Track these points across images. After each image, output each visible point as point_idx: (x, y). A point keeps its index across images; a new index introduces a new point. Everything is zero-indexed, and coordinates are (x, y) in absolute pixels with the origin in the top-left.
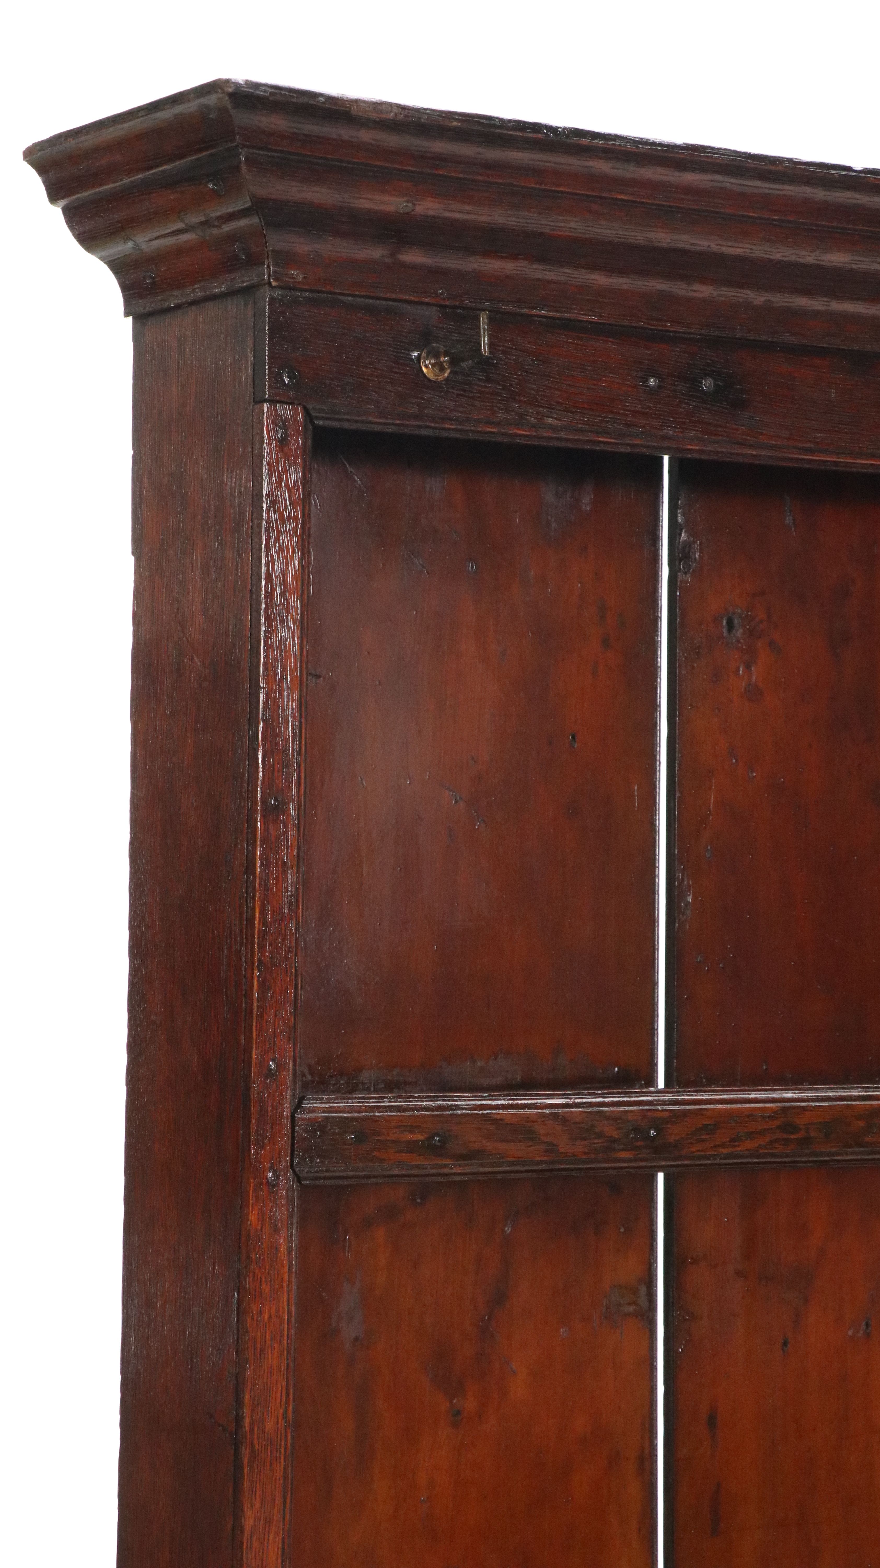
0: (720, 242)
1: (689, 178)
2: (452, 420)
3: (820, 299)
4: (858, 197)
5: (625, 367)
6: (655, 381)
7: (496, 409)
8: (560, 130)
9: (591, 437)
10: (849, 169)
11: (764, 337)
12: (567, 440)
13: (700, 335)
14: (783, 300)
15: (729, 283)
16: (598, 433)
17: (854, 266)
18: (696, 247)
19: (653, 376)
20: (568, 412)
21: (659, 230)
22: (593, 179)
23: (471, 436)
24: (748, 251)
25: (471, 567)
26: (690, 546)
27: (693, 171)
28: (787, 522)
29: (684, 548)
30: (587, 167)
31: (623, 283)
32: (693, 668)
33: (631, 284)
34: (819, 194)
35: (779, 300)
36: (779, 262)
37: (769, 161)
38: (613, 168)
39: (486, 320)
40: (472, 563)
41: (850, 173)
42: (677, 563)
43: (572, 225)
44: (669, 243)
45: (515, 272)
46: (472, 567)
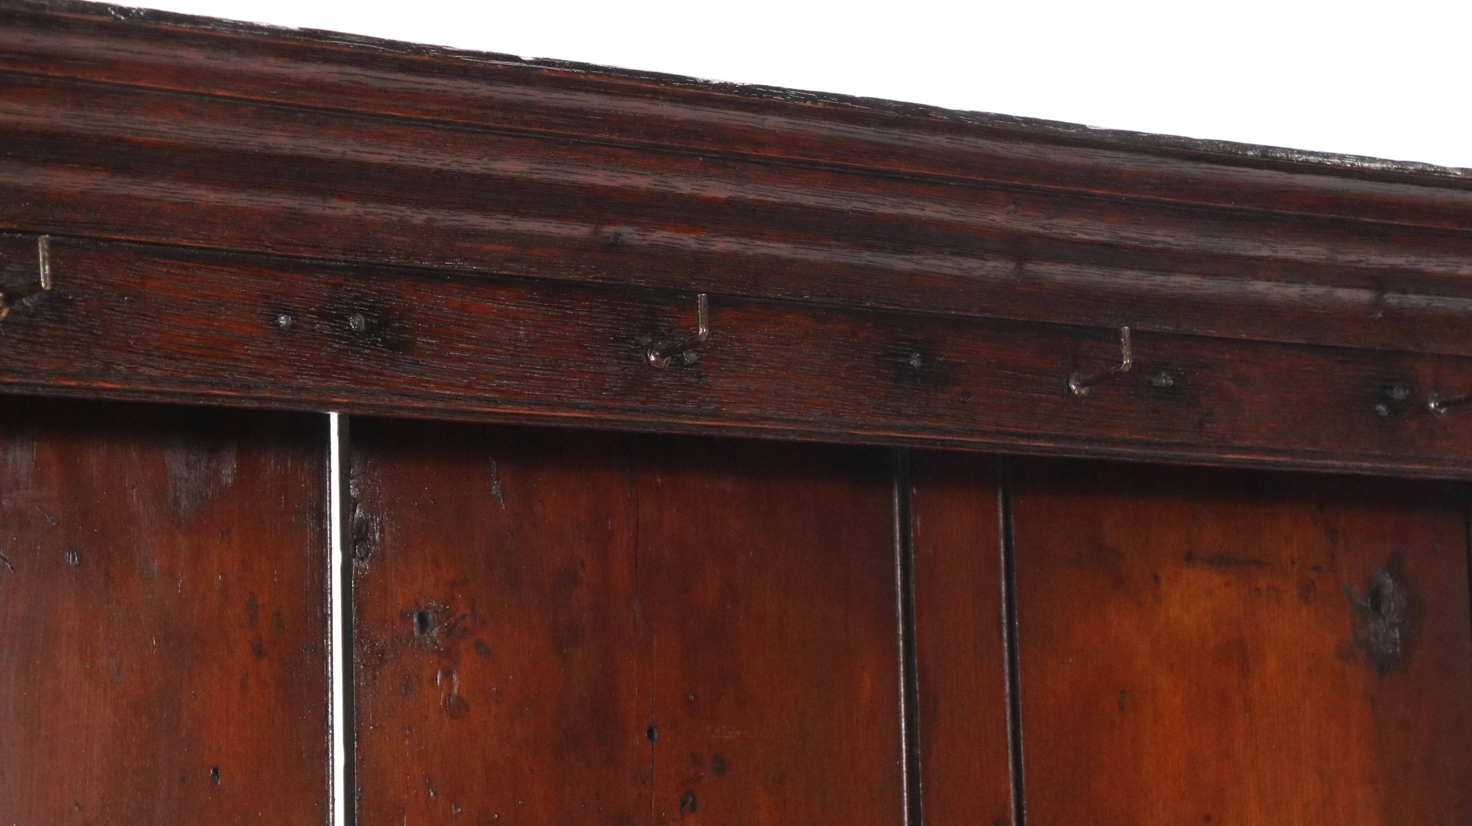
0: (359, 148)
1: (309, 70)
2: (13, 371)
3: (500, 216)
4: (532, 92)
5: (246, 302)
6: (287, 320)
7: (72, 357)
8: (133, 11)
9: (204, 390)
10: (516, 59)
11: (426, 263)
12: (172, 394)
13: (345, 261)
14: (451, 218)
15: (379, 199)
16: (213, 385)
17: (535, 176)
18: (327, 154)
19: (283, 313)
20: (171, 359)
21: (278, 133)
22: (182, 73)
23: (41, 391)
24: (396, 158)
25: (71, 559)
26: (367, 525)
27: (314, 62)
28: (494, 492)
29: (360, 528)
30: (175, 57)
31: (240, 199)
32: (375, 677)
33: (249, 200)
34: (482, 90)
35: (444, 218)
36: (438, 171)
37: (412, 48)
38: (209, 58)
39: (46, 246)
40: (73, 554)
41: (517, 64)
42: (351, 546)
43: (162, 128)
44: (292, 149)
45: (92, 186)
46: (73, 559)
